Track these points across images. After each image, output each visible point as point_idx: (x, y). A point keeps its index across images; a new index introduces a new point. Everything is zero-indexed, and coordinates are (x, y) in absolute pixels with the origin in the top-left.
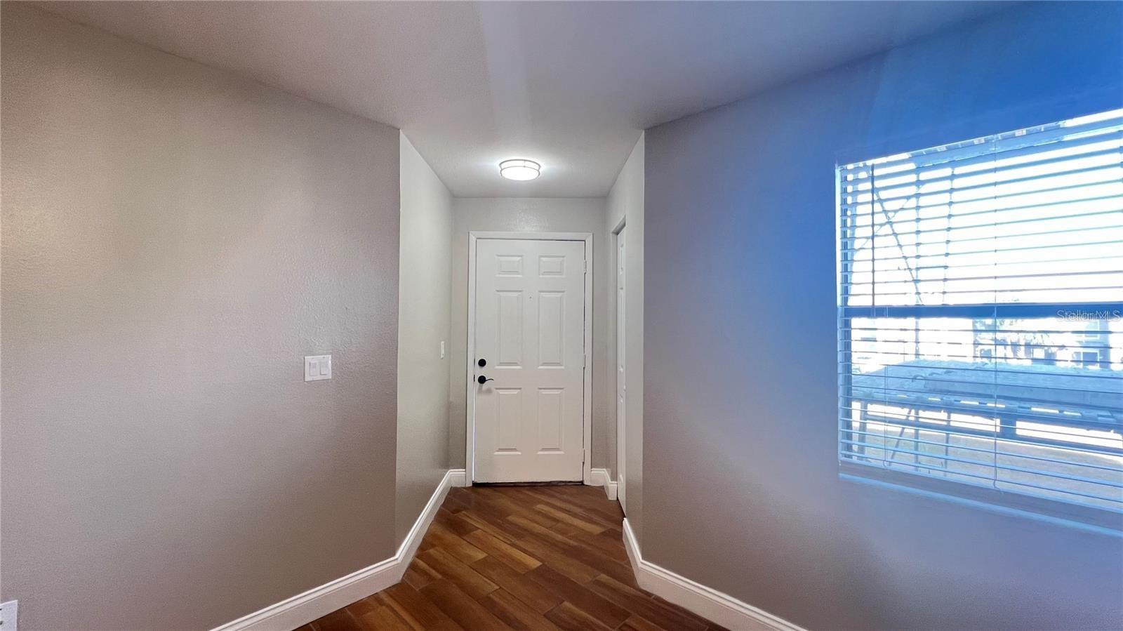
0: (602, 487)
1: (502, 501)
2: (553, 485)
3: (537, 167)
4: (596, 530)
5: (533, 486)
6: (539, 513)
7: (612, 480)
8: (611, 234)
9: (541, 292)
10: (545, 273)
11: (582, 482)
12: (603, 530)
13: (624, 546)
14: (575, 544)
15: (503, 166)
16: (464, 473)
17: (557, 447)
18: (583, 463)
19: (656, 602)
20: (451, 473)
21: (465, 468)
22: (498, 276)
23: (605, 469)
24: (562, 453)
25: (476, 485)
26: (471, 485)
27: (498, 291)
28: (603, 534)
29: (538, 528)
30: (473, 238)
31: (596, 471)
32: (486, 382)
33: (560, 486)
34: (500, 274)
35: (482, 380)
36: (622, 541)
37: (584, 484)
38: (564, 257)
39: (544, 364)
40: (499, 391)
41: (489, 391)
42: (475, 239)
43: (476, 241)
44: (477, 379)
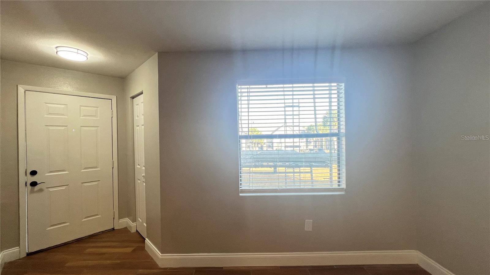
0: (126, 228)
1: (57, 257)
2: (96, 235)
3: (86, 55)
4: (129, 250)
5: (79, 241)
6: (90, 254)
7: (133, 223)
8: (130, 98)
9: (82, 127)
10: (84, 116)
11: (113, 229)
12: (133, 249)
13: (147, 252)
14: (119, 261)
15: (59, 49)
16: (19, 249)
17: (97, 214)
18: (114, 218)
19: (171, 270)
20: (5, 253)
21: (19, 246)
22: (46, 116)
23: (127, 218)
24: (100, 216)
25: (29, 254)
26: (25, 255)
27: (47, 126)
28: (134, 250)
29: (91, 263)
30: (21, 89)
31: (121, 221)
32: (38, 185)
33: (98, 235)
34: (47, 115)
35: (34, 184)
36: (146, 250)
37: (114, 229)
38: (98, 107)
39: (85, 168)
40: (49, 189)
41: (41, 190)
42: (24, 91)
43: (25, 92)
44: (28, 184)
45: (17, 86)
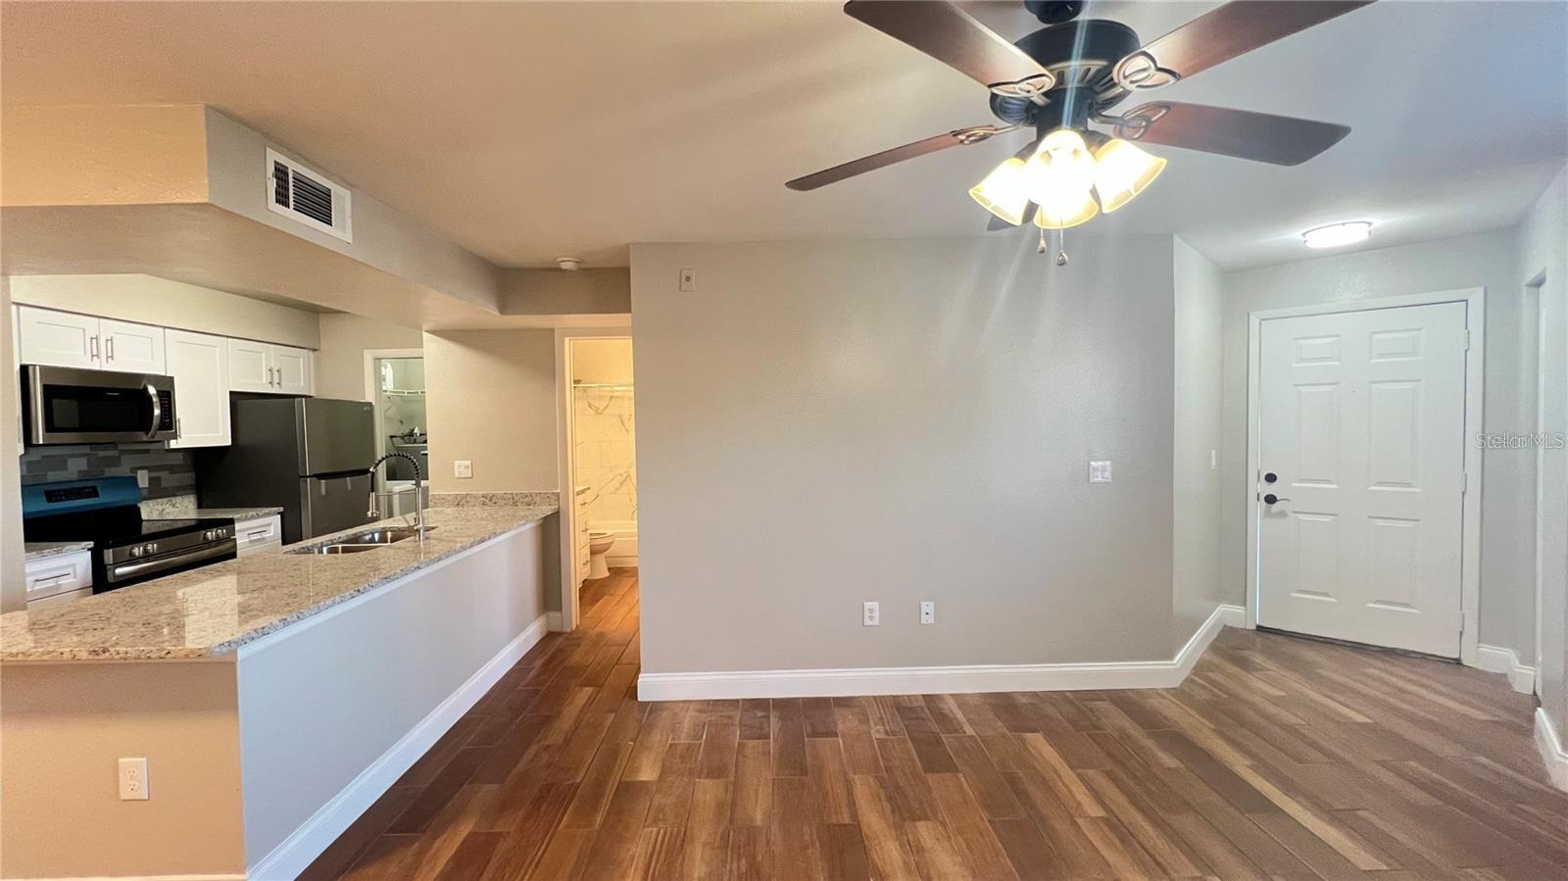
0: (1501, 674)
3: (1366, 227)
4: (1480, 715)
6: (1370, 676)
7: (1523, 665)
8: (1525, 289)
9: (1373, 383)
10: (1381, 356)
11: (1458, 660)
12: (1493, 718)
15: (1310, 235)
16: (1243, 611)
17: (1410, 603)
18: (1461, 632)
20: (1225, 609)
21: (1245, 606)
22: (1295, 364)
23: (1508, 649)
24: (1416, 611)
25: (1260, 628)
26: (1254, 627)
27: (1296, 385)
28: (1492, 722)
30: (1254, 320)
31: (1485, 649)
32: (1277, 503)
33: (1412, 657)
34: (1298, 362)
35: (1271, 499)
37: (1461, 664)
38: (1420, 329)
39: (1380, 484)
40: (1298, 515)
41: (1282, 514)
42: (1258, 321)
43: (1260, 324)
44: (1262, 498)
45: (1248, 315)
